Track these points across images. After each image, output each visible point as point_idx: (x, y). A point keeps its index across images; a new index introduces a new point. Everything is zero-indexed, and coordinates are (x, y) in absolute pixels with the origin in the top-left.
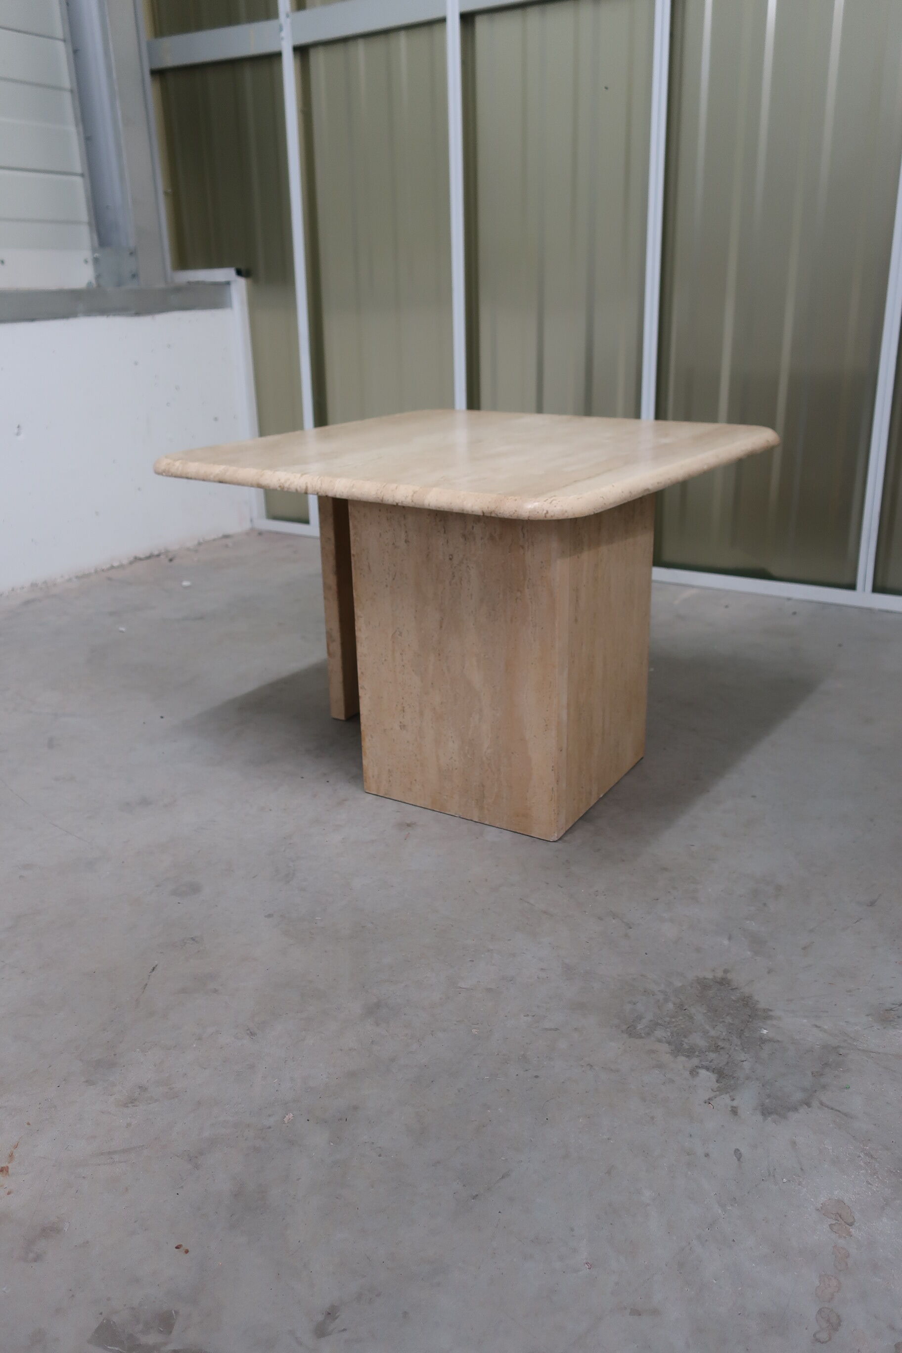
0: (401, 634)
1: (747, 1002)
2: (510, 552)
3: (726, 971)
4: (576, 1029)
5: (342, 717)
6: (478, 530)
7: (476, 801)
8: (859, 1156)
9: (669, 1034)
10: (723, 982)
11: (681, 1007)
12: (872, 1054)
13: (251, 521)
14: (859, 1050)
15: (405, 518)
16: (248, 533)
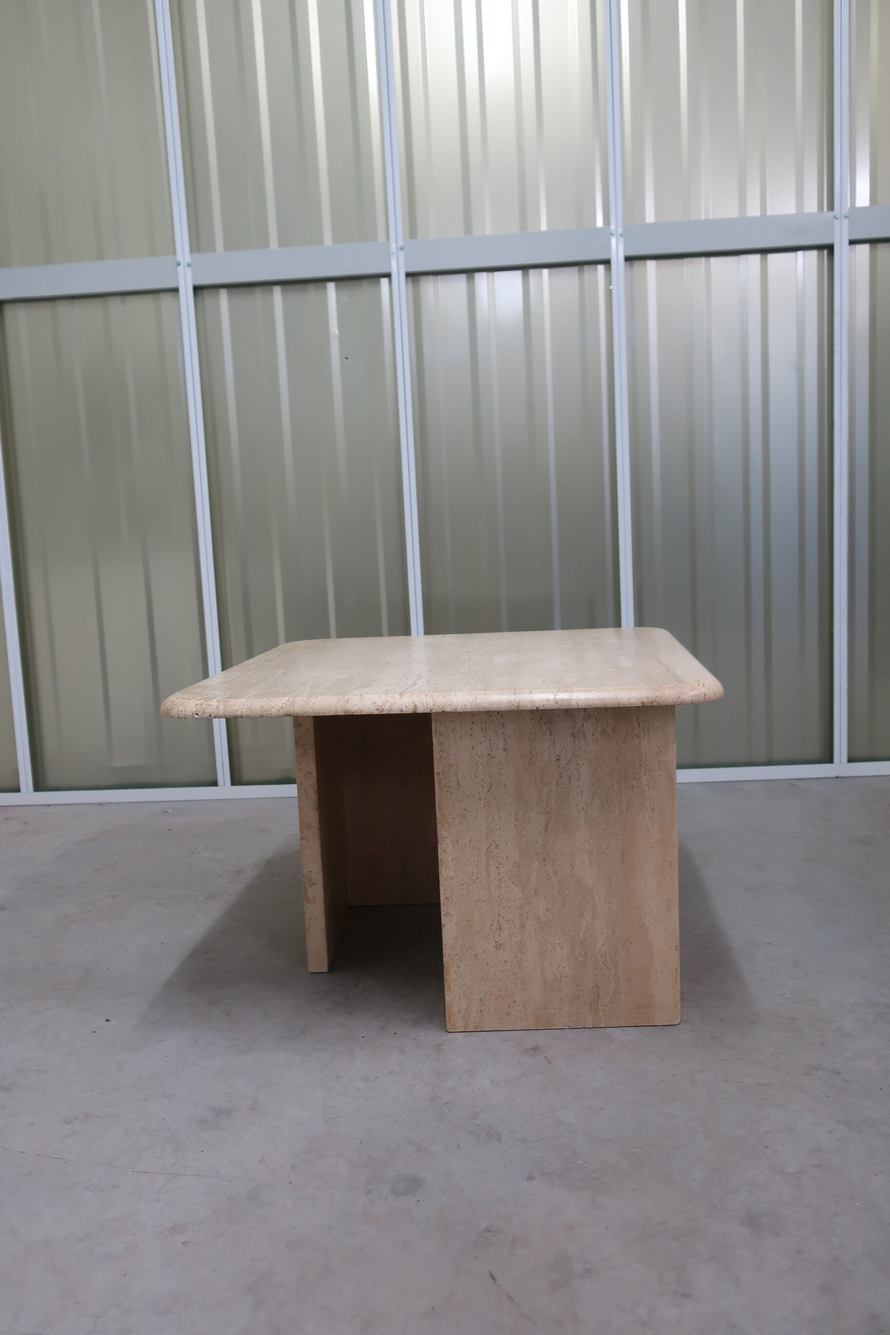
0: (497, 846)
2: (624, 743)
5: (325, 969)
6: (589, 727)
7: (589, 1006)
15: (503, 726)
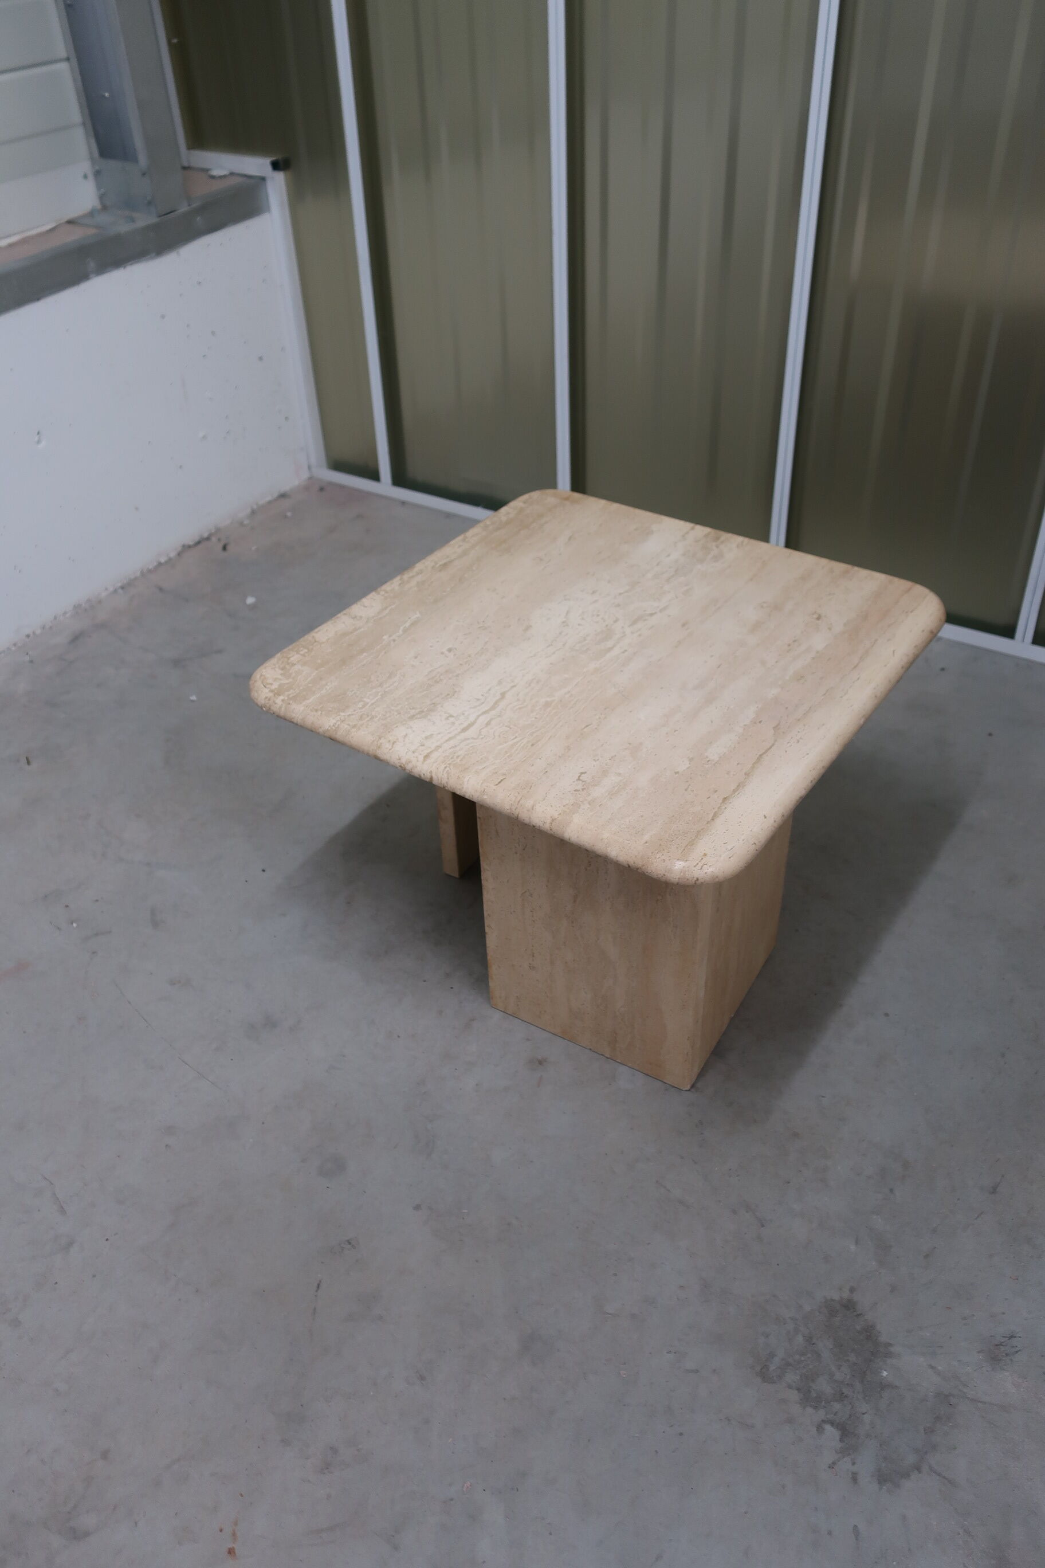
1: (869, 1333)
3: (852, 1290)
4: (714, 1371)
5: (456, 875)
7: (608, 1042)
8: (959, 1534)
9: (798, 1377)
10: (849, 1305)
11: (809, 1340)
12: (980, 1405)
13: (309, 468)
14: (968, 1398)
16: (306, 488)
